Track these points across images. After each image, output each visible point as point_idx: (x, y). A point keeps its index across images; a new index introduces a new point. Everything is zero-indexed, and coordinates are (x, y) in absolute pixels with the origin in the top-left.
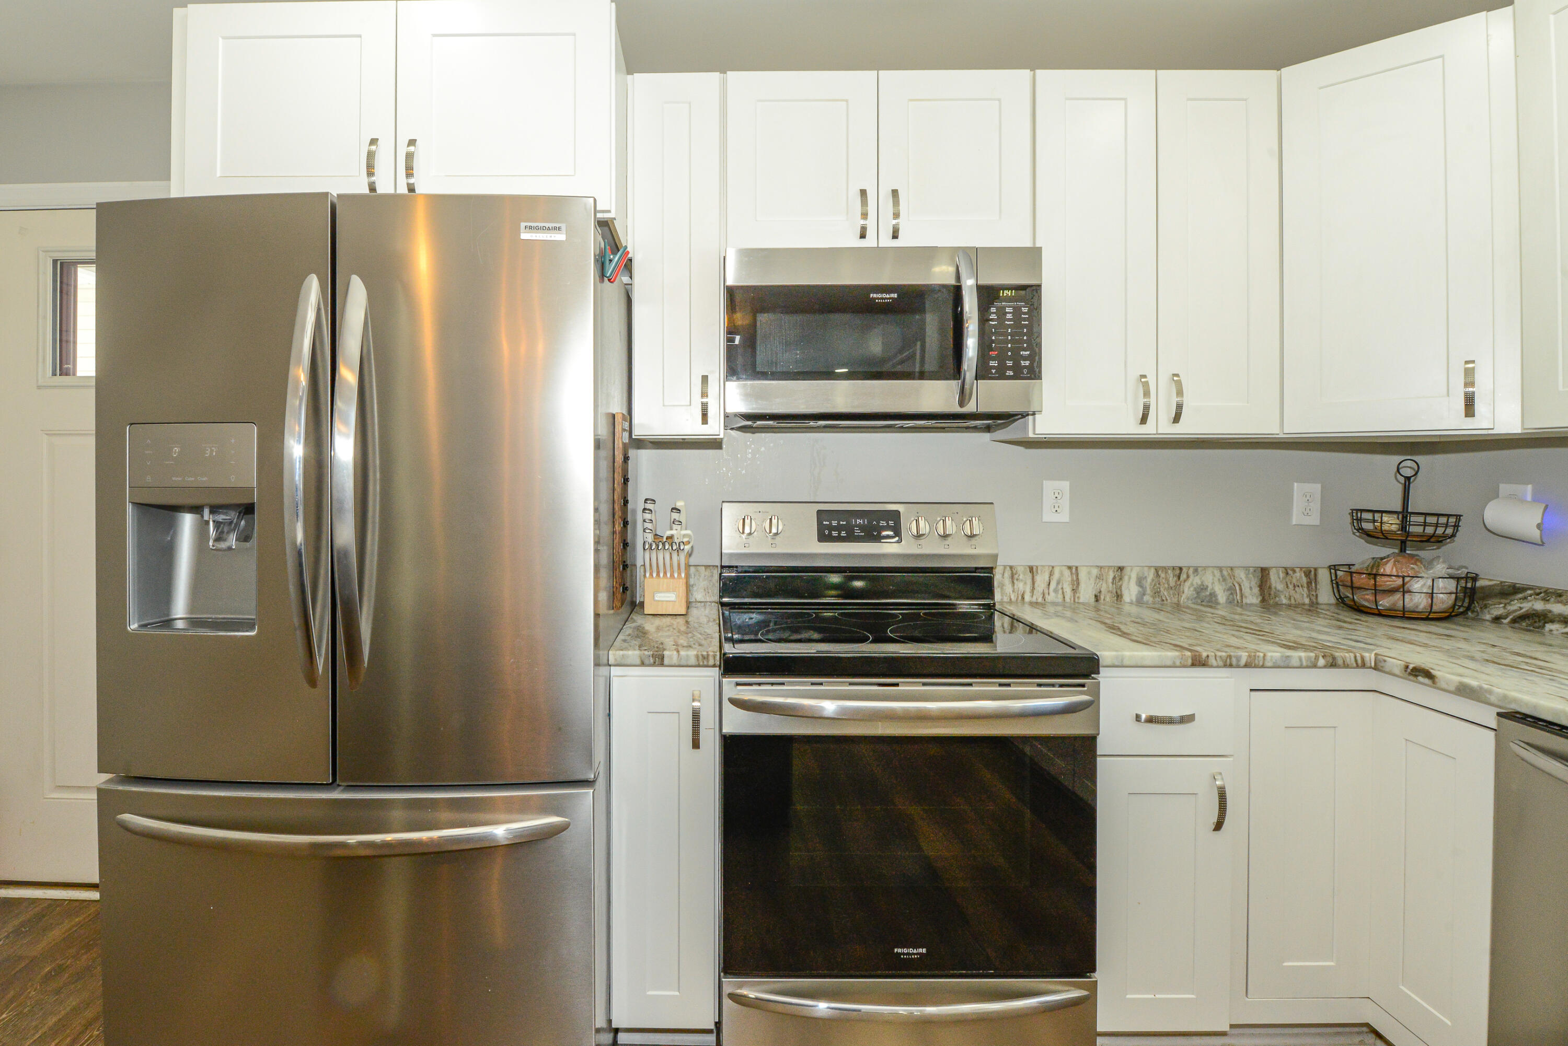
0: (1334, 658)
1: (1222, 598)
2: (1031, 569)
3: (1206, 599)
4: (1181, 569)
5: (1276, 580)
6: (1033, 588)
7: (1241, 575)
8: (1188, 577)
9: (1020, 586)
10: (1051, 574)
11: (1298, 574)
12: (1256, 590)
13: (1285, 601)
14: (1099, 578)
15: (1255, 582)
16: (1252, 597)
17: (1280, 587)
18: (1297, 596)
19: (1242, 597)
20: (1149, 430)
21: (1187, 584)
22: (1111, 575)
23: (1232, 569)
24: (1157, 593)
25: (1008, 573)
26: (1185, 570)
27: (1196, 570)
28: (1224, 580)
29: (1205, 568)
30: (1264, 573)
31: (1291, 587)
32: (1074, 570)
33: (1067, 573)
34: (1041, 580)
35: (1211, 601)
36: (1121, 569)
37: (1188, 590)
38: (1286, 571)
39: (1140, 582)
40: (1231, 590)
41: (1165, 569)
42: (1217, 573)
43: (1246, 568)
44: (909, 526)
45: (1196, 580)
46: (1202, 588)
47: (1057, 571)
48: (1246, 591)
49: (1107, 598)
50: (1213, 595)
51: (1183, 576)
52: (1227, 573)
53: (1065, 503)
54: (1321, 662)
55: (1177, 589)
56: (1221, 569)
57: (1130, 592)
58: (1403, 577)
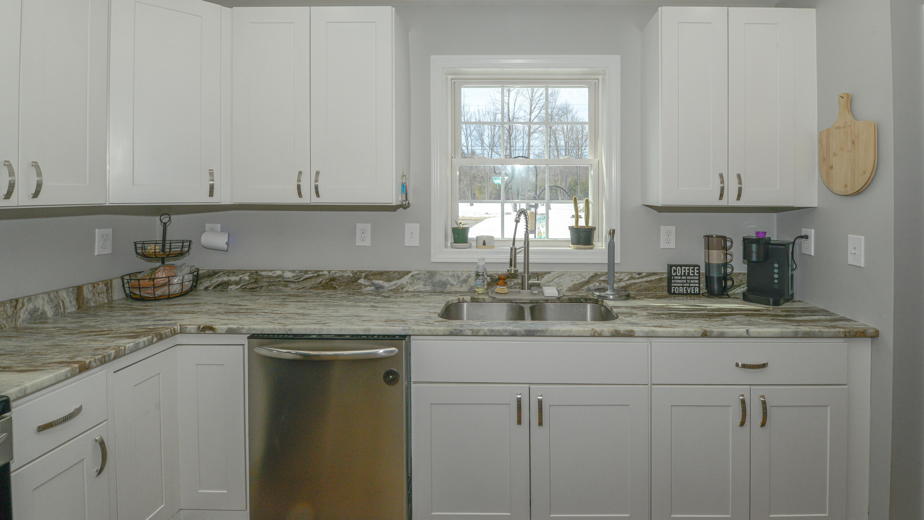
0: (161, 335)
1: (50, 314)
3: (37, 318)
4: (17, 301)
5: (87, 293)
7: (63, 294)
8: (23, 305)
11: (100, 286)
12: (74, 302)
13: (93, 304)
15: (73, 297)
16: (71, 308)
17: (89, 296)
18: (101, 300)
19: (64, 309)
21: (22, 311)
23: (57, 291)
26: (20, 301)
27: (30, 299)
28: (52, 301)
29: (37, 295)
30: (79, 290)
31: (96, 295)
35: (42, 318)
37: (23, 315)
38: (94, 285)
40: (57, 306)
41: (4, 303)
42: (46, 297)
43: (66, 289)
45: (30, 306)
48: (68, 304)
50: (44, 313)
51: (20, 305)
52: (53, 296)
54: (155, 339)
55: (15, 316)
56: (48, 293)
58: (169, 277)
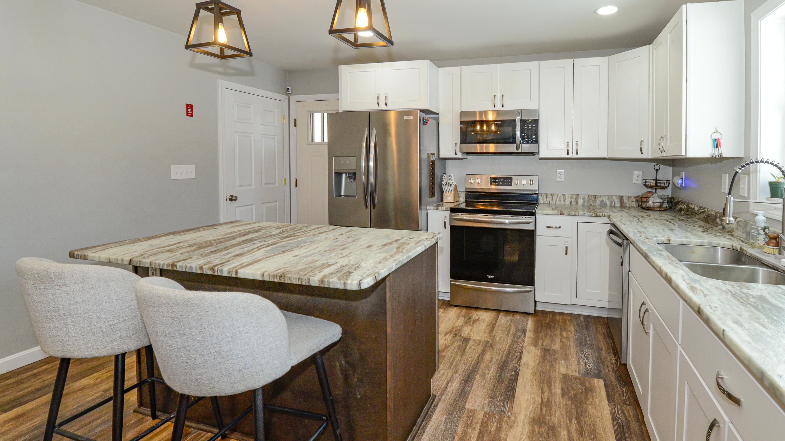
0: (597, 214)
1: (608, 204)
2: (552, 195)
3: (603, 205)
4: (596, 195)
5: (625, 200)
6: (552, 200)
7: (615, 198)
8: (598, 198)
9: (548, 199)
10: (557, 196)
11: (632, 198)
12: (619, 202)
13: (629, 205)
14: (572, 197)
15: (619, 200)
16: (618, 204)
17: (627, 201)
18: (632, 204)
19: (615, 204)
20: (570, 156)
21: (598, 200)
22: (575, 197)
23: (611, 196)
24: (589, 202)
25: (545, 196)
26: (597, 196)
27: (600, 196)
28: (609, 199)
29: (603, 195)
30: (621, 198)
31: (630, 202)
32: (564, 195)
33: (562, 196)
34: (555, 197)
35: (605, 205)
36: (578, 195)
37: (598, 202)
38: (629, 197)
39: (584, 199)
40: (611, 202)
41: (591, 195)
42: (607, 197)
43: (616, 196)
44: (514, 182)
45: (601, 199)
46: (602, 201)
47: (559, 195)
48: (616, 202)
49: (574, 203)
50: (606, 203)
51: (597, 198)
52: (610, 197)
53: (563, 176)
54: (593, 215)
55: (595, 201)
56: (608, 196)
57: (581, 202)
58: (647, 198)
